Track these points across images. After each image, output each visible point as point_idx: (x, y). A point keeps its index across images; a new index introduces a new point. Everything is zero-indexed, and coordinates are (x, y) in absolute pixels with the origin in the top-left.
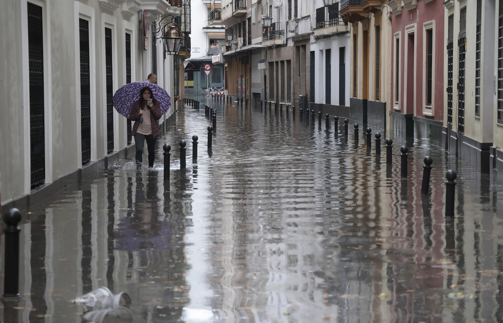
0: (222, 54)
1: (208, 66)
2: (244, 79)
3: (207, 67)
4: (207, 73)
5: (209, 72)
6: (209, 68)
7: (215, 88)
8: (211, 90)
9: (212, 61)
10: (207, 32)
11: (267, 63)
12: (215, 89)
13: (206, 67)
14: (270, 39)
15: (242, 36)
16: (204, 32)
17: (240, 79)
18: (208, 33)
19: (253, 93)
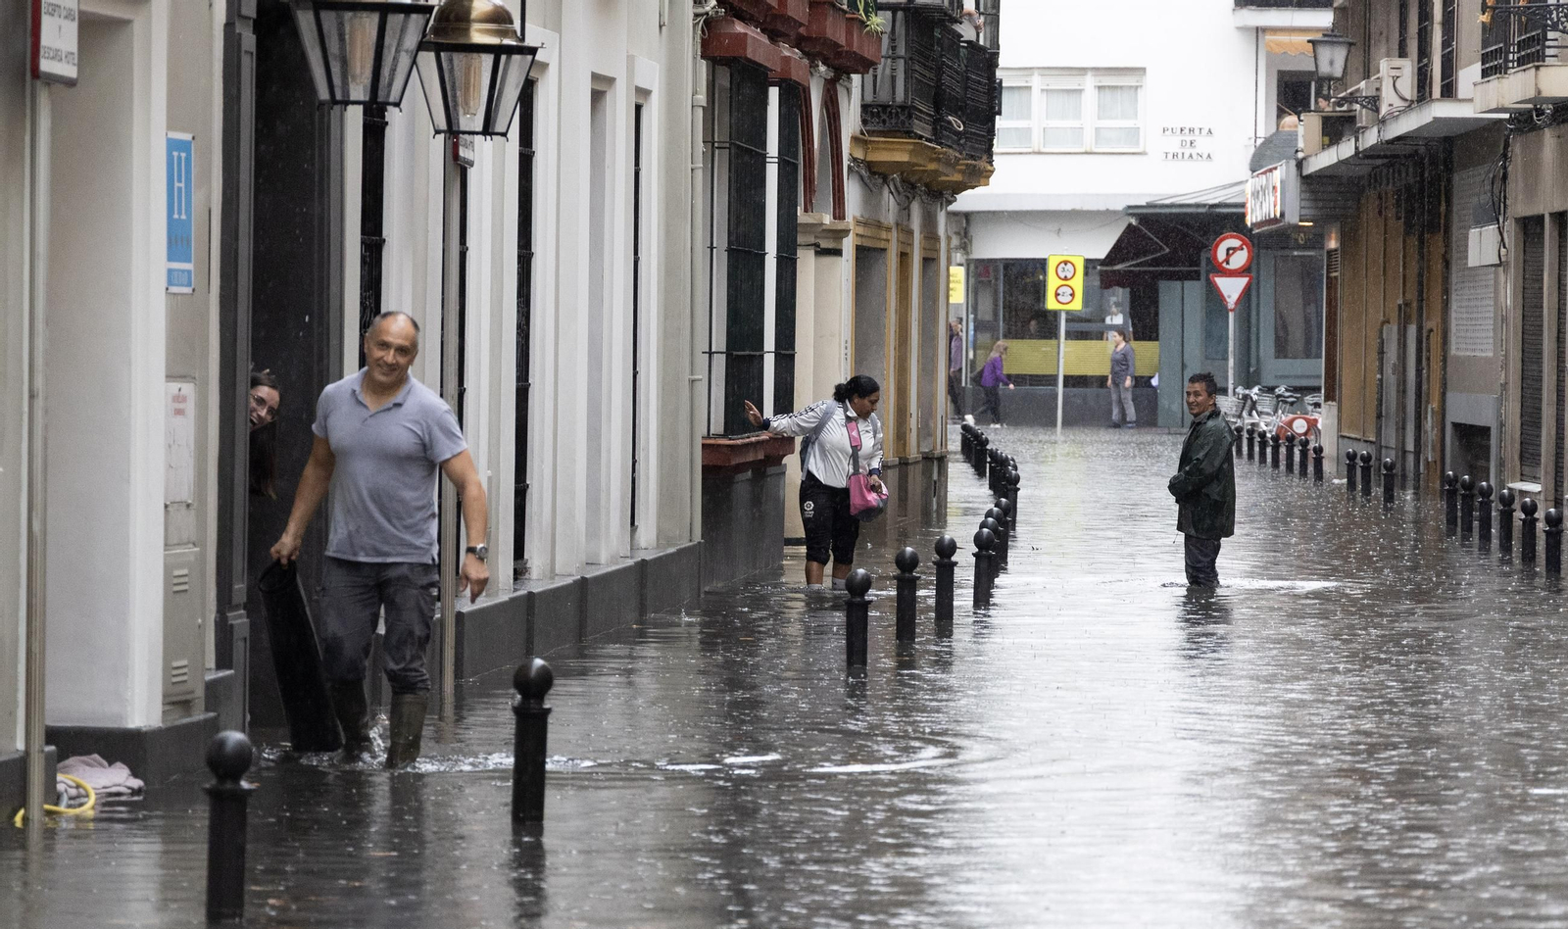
0: (1300, 165)
1: (1235, 243)
2: (1412, 330)
3: (1232, 252)
4: (1231, 288)
5: (1242, 282)
6: (1239, 259)
7: (1281, 390)
8: (1248, 404)
9: (1243, 216)
10: (1260, 31)
11: (1510, 227)
12: (1279, 396)
13: (1221, 255)
14: (1521, 62)
15: (1413, 46)
16: (1243, 29)
17: (1392, 332)
18: (1269, 37)
19: (1456, 426)
